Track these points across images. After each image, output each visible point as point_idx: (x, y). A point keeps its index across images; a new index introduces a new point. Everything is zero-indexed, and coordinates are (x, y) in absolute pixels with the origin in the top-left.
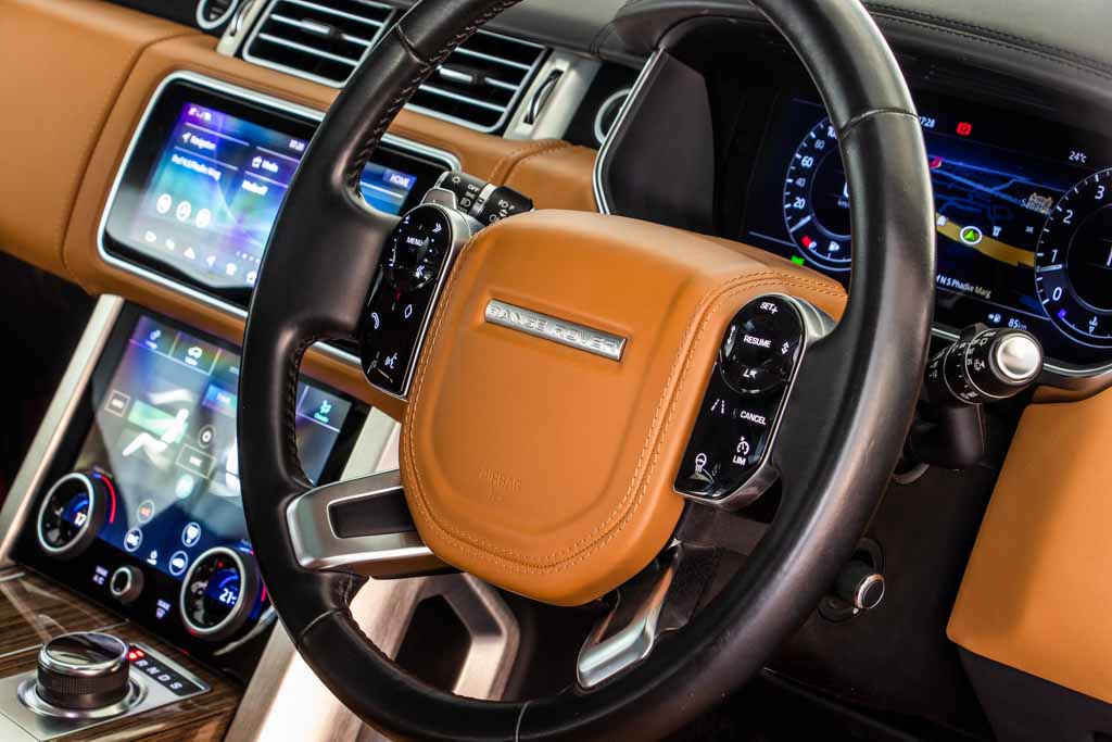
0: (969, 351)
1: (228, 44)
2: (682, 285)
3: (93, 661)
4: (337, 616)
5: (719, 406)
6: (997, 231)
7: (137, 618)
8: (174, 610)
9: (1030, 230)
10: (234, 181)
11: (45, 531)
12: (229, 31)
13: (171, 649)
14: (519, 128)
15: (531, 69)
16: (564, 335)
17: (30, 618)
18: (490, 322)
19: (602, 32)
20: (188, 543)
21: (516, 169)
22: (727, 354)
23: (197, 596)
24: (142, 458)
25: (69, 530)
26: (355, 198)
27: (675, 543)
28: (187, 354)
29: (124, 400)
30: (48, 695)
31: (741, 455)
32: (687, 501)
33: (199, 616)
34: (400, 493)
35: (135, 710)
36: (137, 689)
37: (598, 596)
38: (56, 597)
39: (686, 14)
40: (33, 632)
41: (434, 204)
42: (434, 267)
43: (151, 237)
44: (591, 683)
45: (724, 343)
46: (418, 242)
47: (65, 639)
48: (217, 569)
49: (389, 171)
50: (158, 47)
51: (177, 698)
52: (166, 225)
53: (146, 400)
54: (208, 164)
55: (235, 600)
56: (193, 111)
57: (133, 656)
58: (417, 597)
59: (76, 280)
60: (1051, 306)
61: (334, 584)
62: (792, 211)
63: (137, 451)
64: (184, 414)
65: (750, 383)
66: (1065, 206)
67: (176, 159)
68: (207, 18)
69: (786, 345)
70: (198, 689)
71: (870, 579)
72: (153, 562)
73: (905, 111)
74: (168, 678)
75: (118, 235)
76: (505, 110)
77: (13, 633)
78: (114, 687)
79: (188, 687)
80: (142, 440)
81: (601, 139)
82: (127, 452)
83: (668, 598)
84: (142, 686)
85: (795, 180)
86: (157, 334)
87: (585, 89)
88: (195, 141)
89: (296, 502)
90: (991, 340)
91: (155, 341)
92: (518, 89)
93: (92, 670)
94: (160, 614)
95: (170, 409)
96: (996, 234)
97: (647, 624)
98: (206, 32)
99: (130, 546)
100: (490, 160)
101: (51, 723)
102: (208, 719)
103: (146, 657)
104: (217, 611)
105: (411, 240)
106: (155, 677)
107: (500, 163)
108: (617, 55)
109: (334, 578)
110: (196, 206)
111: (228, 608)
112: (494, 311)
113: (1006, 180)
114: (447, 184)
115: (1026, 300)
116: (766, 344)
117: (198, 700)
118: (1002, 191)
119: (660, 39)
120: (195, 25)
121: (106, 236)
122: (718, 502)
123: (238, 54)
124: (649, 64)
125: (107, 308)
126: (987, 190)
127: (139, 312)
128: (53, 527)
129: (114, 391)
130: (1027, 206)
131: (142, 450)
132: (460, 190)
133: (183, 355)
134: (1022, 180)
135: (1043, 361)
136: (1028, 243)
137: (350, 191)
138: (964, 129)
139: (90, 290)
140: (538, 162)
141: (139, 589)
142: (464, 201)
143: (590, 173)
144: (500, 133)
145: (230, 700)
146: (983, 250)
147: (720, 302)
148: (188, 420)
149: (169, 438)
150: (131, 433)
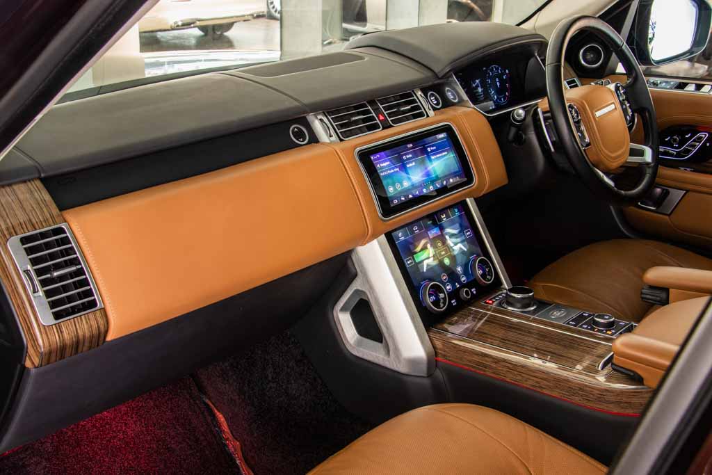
10: (404, 167)
15: (415, 98)
24: (431, 268)
29: (410, 259)
43: (396, 201)
52: (397, 195)
53: (416, 253)
54: (393, 169)
56: (372, 158)
64: (429, 246)
72: (458, 286)
80: (425, 263)
82: (425, 270)
88: (382, 165)
91: (402, 236)
94: (475, 293)
95: (424, 248)
99: (449, 289)
110: (400, 182)
123: (342, 140)
129: (406, 260)
131: (428, 265)
133: (413, 232)
148: (431, 246)
149: (431, 255)
150: (421, 264)
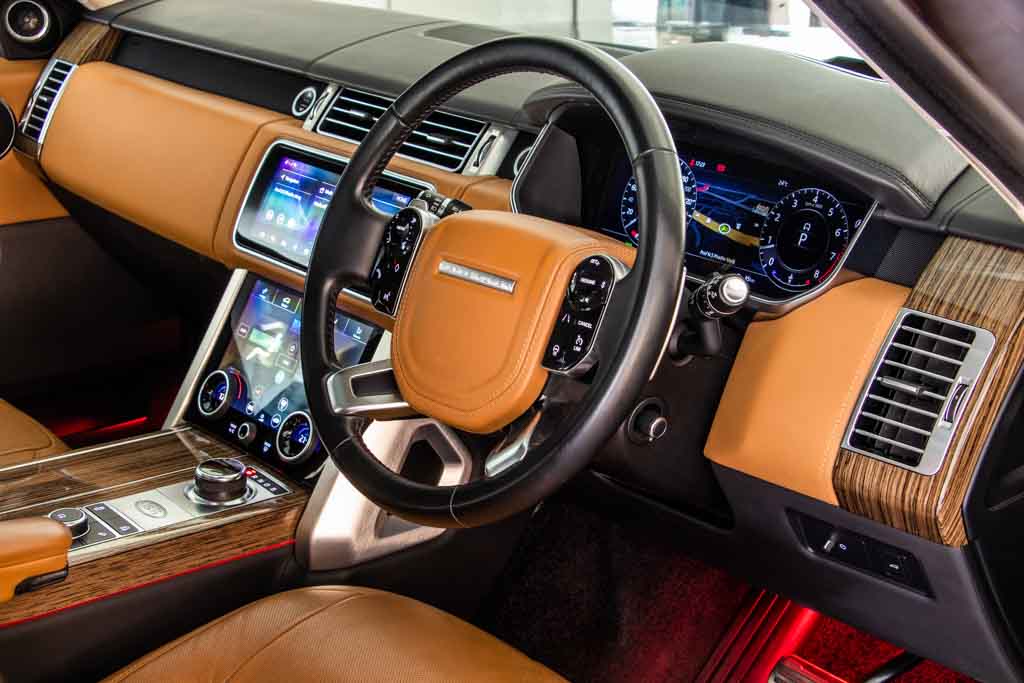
0: (709, 287)
1: (309, 124)
2: (548, 250)
3: (226, 473)
4: (355, 441)
5: (567, 318)
6: (738, 226)
7: (253, 452)
8: (273, 447)
9: (757, 225)
10: (308, 202)
11: (202, 402)
12: (309, 117)
13: (272, 469)
14: (471, 169)
15: (478, 135)
16: (483, 279)
17: (194, 451)
18: (441, 273)
19: (518, 113)
20: (281, 409)
21: (467, 191)
22: (572, 289)
23: (286, 439)
24: (256, 363)
25: (215, 402)
26: (369, 205)
27: (543, 397)
28: (282, 302)
29: (247, 329)
30: (201, 493)
31: (578, 345)
32: (550, 373)
33: (287, 450)
34: (391, 373)
35: (250, 501)
36: (251, 491)
37: (500, 427)
38: (208, 442)
39: (561, 101)
40: (194, 458)
41: (414, 207)
42: (411, 243)
43: (262, 235)
44: (492, 475)
45: (570, 284)
46: (403, 229)
47: (211, 462)
48: (298, 424)
49: (395, 194)
50: (269, 126)
51: (273, 496)
52: (270, 227)
53: (259, 328)
54: (295, 192)
55: (307, 441)
56: (287, 162)
57: (249, 473)
58: (411, 440)
59: (222, 261)
60: (769, 269)
61: (354, 423)
62: (626, 216)
63: (253, 359)
64: (280, 336)
65: (585, 305)
66: (776, 211)
67: (277, 189)
68: (298, 110)
69: (604, 283)
70: (285, 491)
71: (658, 421)
72: (262, 420)
73: (671, 150)
74: (269, 485)
75: (244, 234)
76: (463, 159)
77: (183, 459)
78: (238, 489)
79: (280, 490)
80: (257, 350)
81: (516, 172)
82: (248, 358)
83: (537, 428)
84: (254, 489)
85: (628, 198)
86: (265, 291)
87: (509, 147)
88: (288, 179)
89: (332, 377)
90: (721, 280)
91: (264, 295)
92: (470, 147)
93: (226, 478)
94: (265, 449)
95: (272, 333)
96: (738, 227)
97: (525, 441)
98: (297, 117)
99: (249, 411)
100: (452, 187)
101: (202, 508)
102: (291, 508)
103: (257, 473)
104: (296, 447)
105: (399, 228)
106: (261, 484)
107: (458, 187)
108: (526, 127)
109: (354, 420)
110: (287, 217)
111: (303, 445)
112: (444, 267)
113: (744, 196)
114: (423, 197)
115: (753, 265)
116: (593, 282)
117: (284, 497)
118: (742, 203)
119: (549, 116)
120: (291, 114)
121: (238, 234)
122: (566, 373)
123: (314, 130)
124: (543, 131)
125: (238, 276)
126: (735, 203)
127: (255, 277)
128: (207, 401)
129: (242, 324)
130: (755, 211)
131: (257, 357)
132: (431, 201)
133: (279, 302)
134: (753, 197)
135: (749, 294)
136: (755, 233)
137: (366, 200)
138: (722, 168)
139: (229, 266)
140: (480, 188)
141: (254, 436)
142: (433, 207)
143: (508, 192)
144: (460, 172)
145: (303, 498)
146: (731, 236)
147: (568, 260)
148: (282, 339)
149: (271, 350)
150: (251, 347)
